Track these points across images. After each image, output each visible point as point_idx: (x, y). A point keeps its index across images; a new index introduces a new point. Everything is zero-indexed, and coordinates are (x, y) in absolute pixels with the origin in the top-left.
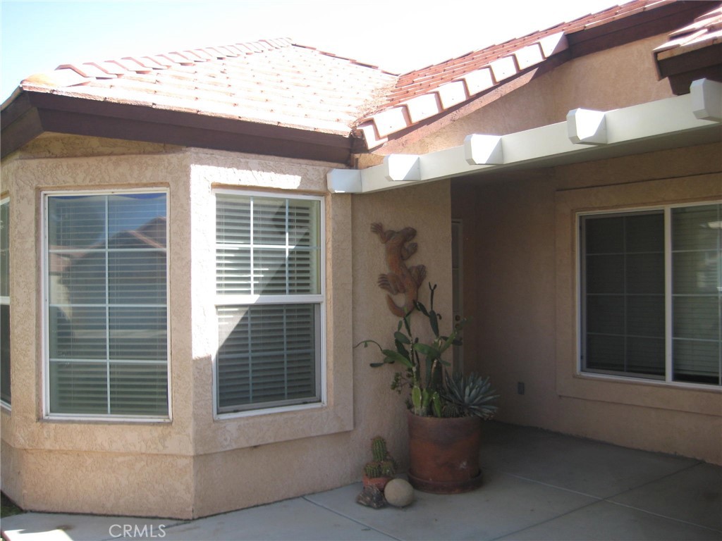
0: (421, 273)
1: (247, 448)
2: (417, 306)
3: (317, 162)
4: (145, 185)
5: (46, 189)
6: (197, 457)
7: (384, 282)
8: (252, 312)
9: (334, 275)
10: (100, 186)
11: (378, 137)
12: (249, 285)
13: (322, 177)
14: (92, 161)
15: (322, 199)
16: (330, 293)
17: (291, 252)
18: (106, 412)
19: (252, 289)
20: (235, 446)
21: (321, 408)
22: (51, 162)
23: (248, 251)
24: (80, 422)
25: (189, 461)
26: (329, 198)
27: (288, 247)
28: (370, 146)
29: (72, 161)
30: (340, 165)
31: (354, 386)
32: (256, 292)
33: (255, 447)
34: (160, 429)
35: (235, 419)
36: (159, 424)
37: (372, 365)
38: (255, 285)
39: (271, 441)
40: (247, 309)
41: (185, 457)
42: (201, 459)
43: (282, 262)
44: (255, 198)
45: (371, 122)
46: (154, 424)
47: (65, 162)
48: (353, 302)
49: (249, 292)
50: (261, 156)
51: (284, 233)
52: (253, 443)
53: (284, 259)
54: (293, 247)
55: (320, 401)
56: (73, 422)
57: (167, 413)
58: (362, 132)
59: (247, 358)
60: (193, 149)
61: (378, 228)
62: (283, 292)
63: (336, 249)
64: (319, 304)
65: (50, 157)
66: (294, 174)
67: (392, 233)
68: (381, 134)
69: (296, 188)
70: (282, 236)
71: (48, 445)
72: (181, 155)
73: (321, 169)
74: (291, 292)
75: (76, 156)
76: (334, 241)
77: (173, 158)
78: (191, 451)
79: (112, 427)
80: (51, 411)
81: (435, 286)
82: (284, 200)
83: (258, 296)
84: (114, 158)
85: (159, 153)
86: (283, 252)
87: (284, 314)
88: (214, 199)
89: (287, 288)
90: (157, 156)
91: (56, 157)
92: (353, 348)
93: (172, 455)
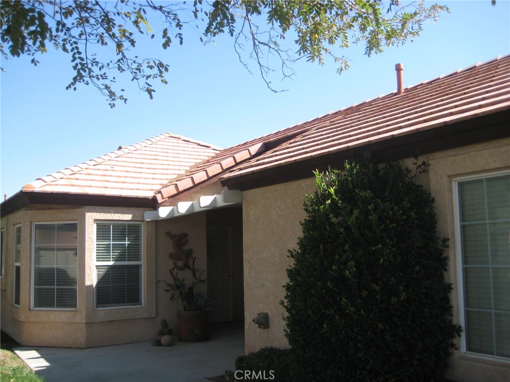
0: (189, 253)
1: (108, 321)
2: (186, 266)
3: (140, 208)
4: (70, 220)
5: (34, 221)
6: (87, 323)
7: (171, 256)
8: (112, 268)
9: (147, 253)
10: (53, 221)
11: (163, 198)
12: (110, 258)
13: (142, 214)
14: (51, 211)
15: (142, 223)
16: (145, 261)
17: (128, 244)
18: (54, 307)
19: (111, 259)
20: (102, 320)
21: (142, 307)
22: (36, 212)
23: (110, 244)
24: (45, 311)
25: (83, 326)
26: (145, 222)
27: (127, 243)
28: (159, 202)
29: (43, 211)
30: (151, 209)
31: (156, 298)
32: (113, 261)
33: (112, 321)
34: (73, 313)
35: (103, 310)
36: (73, 311)
37: (166, 290)
38: (113, 258)
39: (118, 319)
40: (109, 267)
41: (83, 323)
42: (89, 324)
43: (124, 249)
44: (112, 224)
45: (160, 192)
46: (71, 311)
47: (41, 212)
48: (156, 264)
49: (110, 261)
50: (115, 208)
51: (125, 237)
52: (110, 319)
53: (125, 247)
54: (129, 243)
55: (141, 304)
56: (42, 311)
57: (76, 307)
58: (156, 196)
59: (109, 287)
60: (87, 207)
61: (169, 234)
62: (125, 260)
63: (148, 243)
64: (141, 265)
65: (36, 210)
66: (129, 214)
67: (175, 235)
68: (164, 197)
69: (130, 219)
70: (124, 238)
71: (32, 320)
72: (82, 209)
73: (141, 211)
74: (128, 260)
75: (45, 209)
76: (147, 240)
77: (79, 210)
78: (84, 321)
79: (56, 312)
80: (34, 307)
81: (195, 258)
82: (125, 224)
83: (114, 262)
84: (58, 210)
85: (75, 208)
86: (125, 244)
87: (126, 270)
88: (95, 225)
89: (127, 259)
90: (74, 210)
91: (38, 210)
92: (156, 283)
93: (78, 323)
